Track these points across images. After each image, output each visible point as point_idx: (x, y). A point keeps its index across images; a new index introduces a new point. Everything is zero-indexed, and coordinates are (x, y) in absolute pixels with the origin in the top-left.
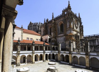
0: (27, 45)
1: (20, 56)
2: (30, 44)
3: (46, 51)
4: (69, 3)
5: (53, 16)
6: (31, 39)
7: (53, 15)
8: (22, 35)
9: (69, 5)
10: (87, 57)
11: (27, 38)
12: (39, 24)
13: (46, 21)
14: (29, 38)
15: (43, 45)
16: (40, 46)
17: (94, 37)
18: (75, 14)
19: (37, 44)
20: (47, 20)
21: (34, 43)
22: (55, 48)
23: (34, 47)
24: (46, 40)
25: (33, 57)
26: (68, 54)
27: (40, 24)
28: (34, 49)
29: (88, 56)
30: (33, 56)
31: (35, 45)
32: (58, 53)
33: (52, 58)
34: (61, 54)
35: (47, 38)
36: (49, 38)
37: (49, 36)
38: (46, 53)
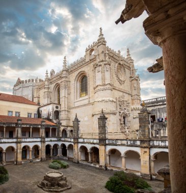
0: (5, 126)
2: (12, 123)
3: (46, 139)
6: (16, 112)
7: (65, 61)
9: (101, 35)
10: (145, 152)
11: (9, 112)
12: (36, 81)
15: (40, 126)
16: (33, 128)
19: (27, 124)
21: (20, 122)
23: (20, 130)
24: (49, 115)
25: (19, 151)
26: (97, 146)
27: (38, 81)
28: (20, 135)
29: (147, 150)
30: (17, 150)
31: (23, 126)
32: (73, 144)
33: (61, 155)
34: (80, 145)
35: (51, 110)
36: (55, 109)
37: (55, 106)
38: (47, 143)
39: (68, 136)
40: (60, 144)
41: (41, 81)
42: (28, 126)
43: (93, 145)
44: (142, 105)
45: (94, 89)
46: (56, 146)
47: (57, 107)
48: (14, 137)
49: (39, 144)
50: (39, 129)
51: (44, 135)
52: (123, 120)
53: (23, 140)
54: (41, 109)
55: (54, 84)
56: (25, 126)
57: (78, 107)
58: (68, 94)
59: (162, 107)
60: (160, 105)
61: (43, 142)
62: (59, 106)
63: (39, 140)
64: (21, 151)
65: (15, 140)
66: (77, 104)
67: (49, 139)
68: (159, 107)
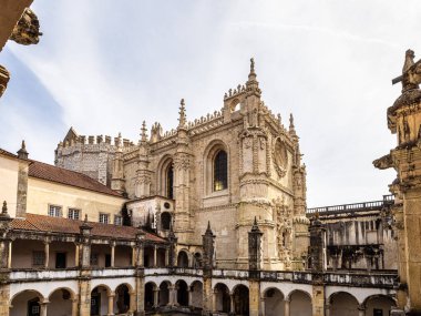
0: (47, 239)
1: (11, 297)
2: (66, 235)
3: (147, 272)
4: (252, 66)
5: (182, 114)
6: (71, 210)
7: (182, 109)
8: (25, 193)
9: (252, 75)
10: (319, 292)
11: (52, 207)
13: (149, 133)
14: (59, 208)
15: (132, 244)
16: (117, 248)
17: (345, 215)
18: (276, 117)
19: (103, 238)
20: (156, 130)
21: (87, 232)
22: (190, 258)
23: (87, 252)
24: (149, 220)
27: (122, 144)
28: (86, 263)
29: (320, 289)
30: (79, 296)
31: (94, 242)
32: (201, 280)
33: (176, 302)
34: (215, 282)
35: (154, 211)
36: (163, 209)
37: (163, 202)
38: (147, 280)
39: (190, 264)
40: (173, 280)
41: (127, 143)
42: (106, 242)
43: (239, 282)
44: (308, 215)
45: (240, 179)
46: (165, 284)
47: (167, 206)
48: (69, 265)
49: (131, 282)
50: (130, 248)
51: (141, 262)
52: (282, 238)
53: (95, 273)
54: (130, 206)
55: (161, 156)
56: (99, 242)
57: (210, 209)
58: (190, 181)
59: (334, 221)
60: (331, 219)
61: (139, 276)
62: (171, 204)
63: (130, 272)
64: (89, 297)
65: (74, 274)
66: (207, 204)
67: (152, 271)
68: (330, 221)
